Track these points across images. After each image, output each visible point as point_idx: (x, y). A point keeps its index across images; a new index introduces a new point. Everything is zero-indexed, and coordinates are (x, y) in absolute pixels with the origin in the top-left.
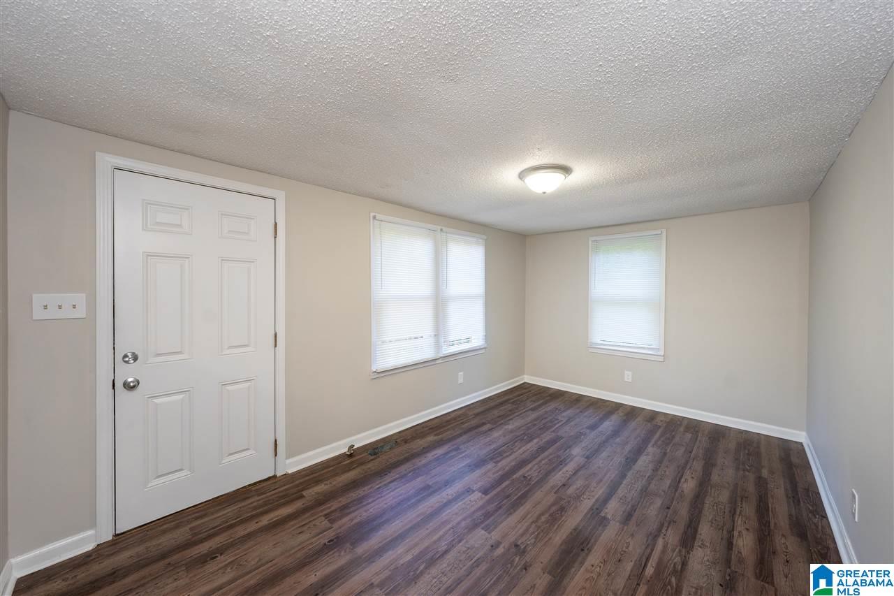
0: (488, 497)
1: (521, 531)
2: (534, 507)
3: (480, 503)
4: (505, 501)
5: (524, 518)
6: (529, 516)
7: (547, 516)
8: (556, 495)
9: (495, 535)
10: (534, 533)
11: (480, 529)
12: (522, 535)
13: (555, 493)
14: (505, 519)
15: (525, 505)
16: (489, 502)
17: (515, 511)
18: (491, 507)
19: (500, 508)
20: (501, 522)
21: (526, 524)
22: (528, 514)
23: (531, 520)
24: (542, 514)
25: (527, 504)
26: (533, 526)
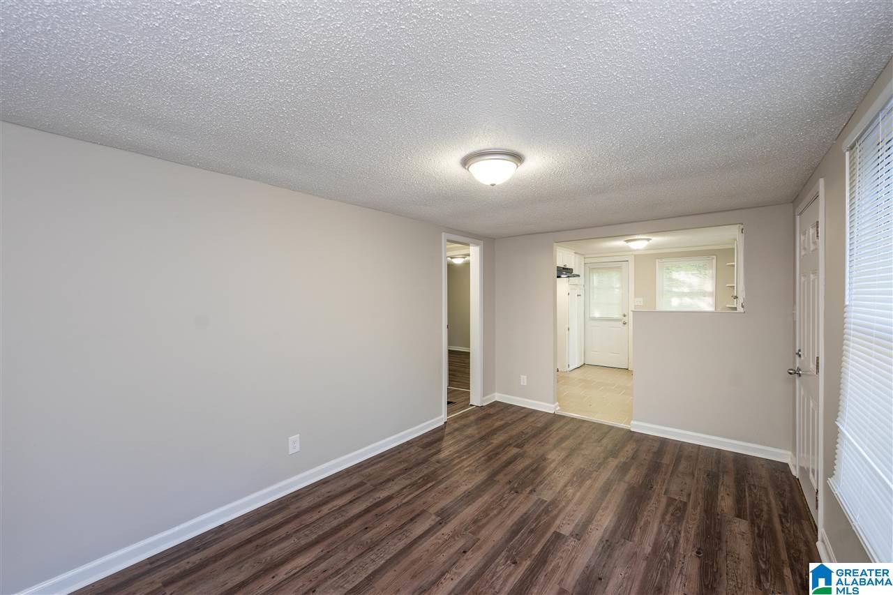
0: (552, 530)
1: (514, 502)
2: (503, 522)
3: (558, 522)
4: (532, 527)
5: (513, 512)
6: (508, 513)
7: (492, 514)
8: (478, 537)
9: (534, 497)
10: (505, 500)
11: (548, 501)
12: (513, 499)
13: (479, 539)
14: (529, 510)
15: (513, 522)
16: (548, 525)
17: (522, 517)
18: (545, 519)
19: (537, 519)
20: (532, 507)
21: (510, 507)
22: (510, 514)
23: (506, 510)
24: (496, 516)
25: (510, 525)
26: (504, 506)
